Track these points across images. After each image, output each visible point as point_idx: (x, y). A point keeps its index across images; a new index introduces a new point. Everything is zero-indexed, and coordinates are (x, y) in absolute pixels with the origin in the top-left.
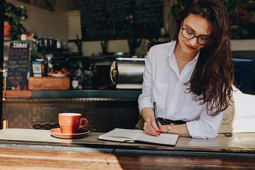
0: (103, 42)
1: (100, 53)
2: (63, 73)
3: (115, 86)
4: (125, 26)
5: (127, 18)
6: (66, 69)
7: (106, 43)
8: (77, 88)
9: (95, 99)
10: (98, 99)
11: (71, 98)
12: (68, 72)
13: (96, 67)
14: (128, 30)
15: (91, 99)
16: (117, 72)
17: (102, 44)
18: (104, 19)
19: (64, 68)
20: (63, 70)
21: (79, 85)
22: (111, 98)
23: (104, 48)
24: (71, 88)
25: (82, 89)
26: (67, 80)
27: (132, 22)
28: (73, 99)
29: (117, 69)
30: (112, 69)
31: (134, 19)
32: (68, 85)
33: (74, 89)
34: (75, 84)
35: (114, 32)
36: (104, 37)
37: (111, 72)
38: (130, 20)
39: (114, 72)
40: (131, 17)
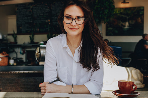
0: (31, 36)
1: (29, 42)
2: (3, 54)
3: (39, 63)
4: (45, 26)
5: (47, 21)
6: (6, 52)
7: (33, 36)
8: (13, 65)
9: (25, 72)
10: (27, 72)
11: (8, 71)
12: (7, 54)
13: (26, 52)
14: (47, 29)
15: (22, 72)
16: (40, 54)
17: (30, 37)
18: (32, 21)
19: (4, 51)
20: (4, 52)
21: (14, 62)
22: (36, 71)
23: (32, 39)
24: (9, 64)
25: (17, 65)
26: (6, 59)
27: (50, 24)
28: (10, 72)
29: (40, 52)
30: (37, 52)
31: (51, 22)
32: (6, 62)
33: (11, 65)
34: (12, 62)
35: (38, 30)
36: (32, 33)
37: (36, 54)
38: (48, 23)
39: (38, 54)
40: (49, 21)
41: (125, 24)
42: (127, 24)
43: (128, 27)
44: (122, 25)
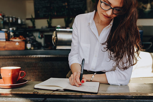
0: (49, 20)
1: (46, 27)
2: (20, 38)
3: (56, 47)
4: (63, 10)
5: (64, 4)
6: (23, 36)
7: (51, 20)
8: (30, 49)
9: (42, 56)
10: (44, 56)
11: (26, 55)
12: (24, 38)
13: (44, 36)
14: (64, 12)
15: (39, 56)
16: (57, 38)
17: (48, 21)
18: (49, 5)
19: (22, 35)
20: (21, 37)
21: (31, 46)
22: (53, 55)
23: (49, 23)
24: (26, 48)
25: (34, 49)
26: (23, 44)
27: (67, 7)
28: (27, 56)
29: (56, 36)
30: (53, 37)
31: (68, 5)
32: (23, 47)
33: (28, 49)
34: (29, 46)
35: (55, 14)
36: (49, 17)
38: (65, 6)
39: (55, 38)
40: (66, 4)
41: (147, 6)
42: (149, 6)
43: (149, 9)
44: (143, 7)
